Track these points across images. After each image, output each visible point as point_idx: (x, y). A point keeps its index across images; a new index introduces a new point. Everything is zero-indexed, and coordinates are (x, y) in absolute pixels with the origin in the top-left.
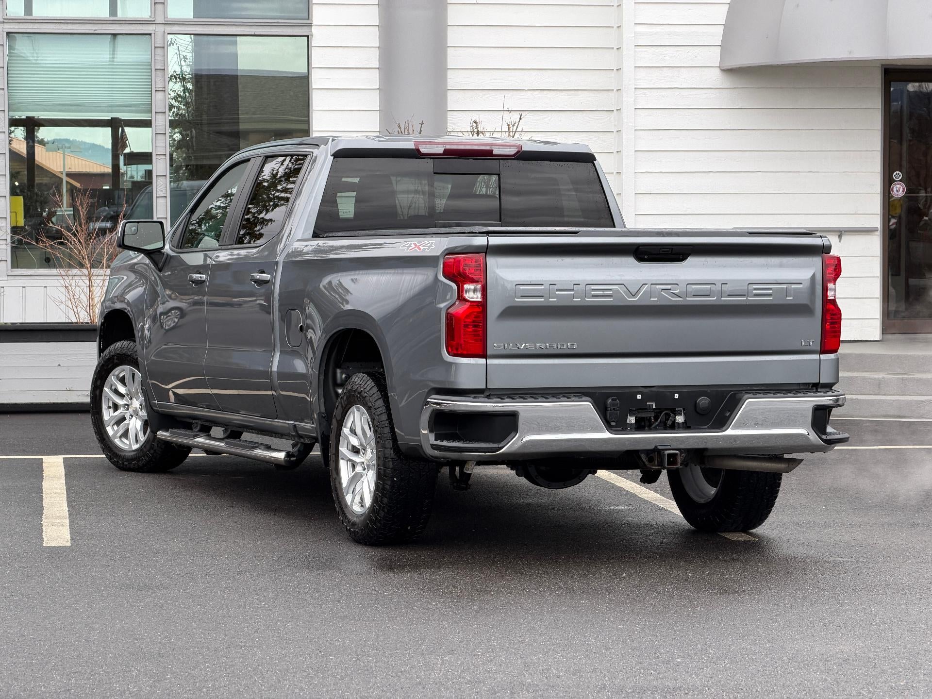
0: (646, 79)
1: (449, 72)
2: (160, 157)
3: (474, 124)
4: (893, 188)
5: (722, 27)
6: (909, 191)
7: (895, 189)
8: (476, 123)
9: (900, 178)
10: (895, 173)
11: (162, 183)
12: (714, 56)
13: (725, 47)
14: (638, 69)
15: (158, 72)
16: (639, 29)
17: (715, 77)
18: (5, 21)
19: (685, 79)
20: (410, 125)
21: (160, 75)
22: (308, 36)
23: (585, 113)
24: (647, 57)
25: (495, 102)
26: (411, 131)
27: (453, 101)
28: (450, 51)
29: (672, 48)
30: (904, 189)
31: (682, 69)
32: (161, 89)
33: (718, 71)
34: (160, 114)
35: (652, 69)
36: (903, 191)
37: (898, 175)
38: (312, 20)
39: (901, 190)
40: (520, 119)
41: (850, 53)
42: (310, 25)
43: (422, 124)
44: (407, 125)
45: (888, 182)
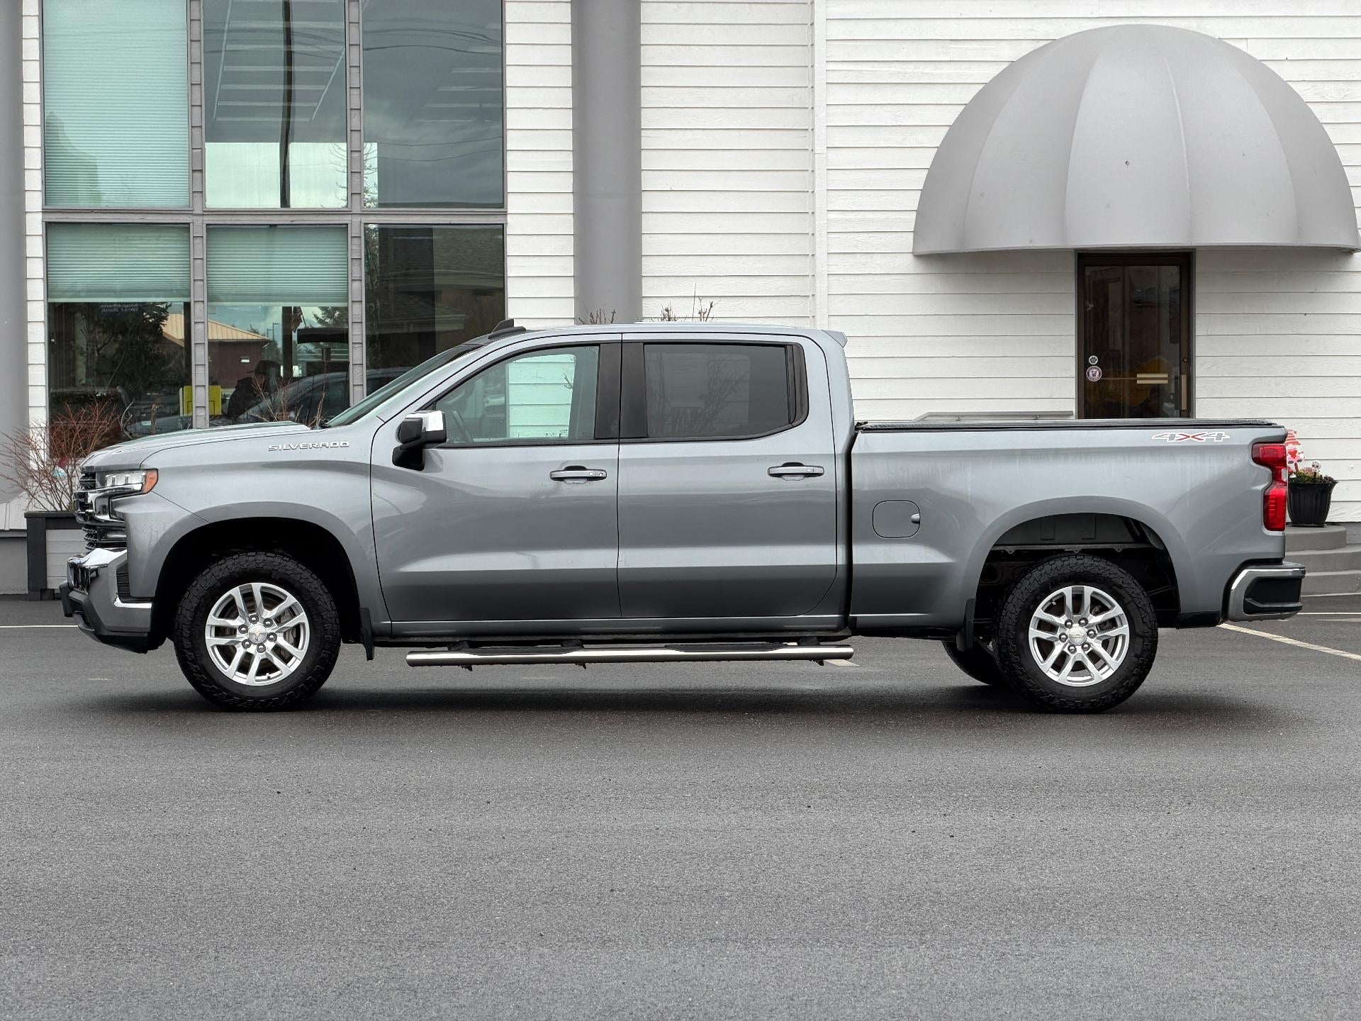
0: (840, 265)
1: (644, 258)
2: (356, 346)
3: (666, 313)
4: (1088, 373)
5: (915, 213)
6: (1104, 374)
7: (1091, 374)
8: (667, 310)
9: (1096, 362)
10: (1091, 358)
11: (358, 371)
12: (907, 242)
13: (919, 233)
14: (830, 255)
15: (354, 261)
16: (832, 215)
17: (907, 263)
18: (204, 213)
19: (878, 265)
20: (602, 313)
21: (356, 265)
22: (503, 224)
23: (782, 298)
24: (839, 244)
25: (687, 288)
26: (603, 319)
27: (648, 288)
28: (644, 238)
29: (865, 234)
30: (1100, 373)
31: (875, 255)
32: (357, 278)
33: (911, 257)
34: (357, 303)
35: (846, 255)
36: (1099, 375)
37: (1093, 359)
38: (507, 209)
39: (1098, 373)
40: (711, 306)
41: (1031, 241)
42: (505, 214)
43: (614, 313)
44: (599, 314)
45: (1083, 366)
